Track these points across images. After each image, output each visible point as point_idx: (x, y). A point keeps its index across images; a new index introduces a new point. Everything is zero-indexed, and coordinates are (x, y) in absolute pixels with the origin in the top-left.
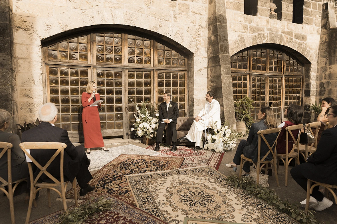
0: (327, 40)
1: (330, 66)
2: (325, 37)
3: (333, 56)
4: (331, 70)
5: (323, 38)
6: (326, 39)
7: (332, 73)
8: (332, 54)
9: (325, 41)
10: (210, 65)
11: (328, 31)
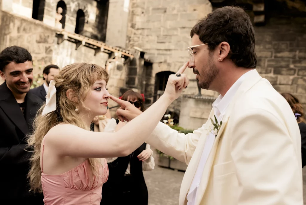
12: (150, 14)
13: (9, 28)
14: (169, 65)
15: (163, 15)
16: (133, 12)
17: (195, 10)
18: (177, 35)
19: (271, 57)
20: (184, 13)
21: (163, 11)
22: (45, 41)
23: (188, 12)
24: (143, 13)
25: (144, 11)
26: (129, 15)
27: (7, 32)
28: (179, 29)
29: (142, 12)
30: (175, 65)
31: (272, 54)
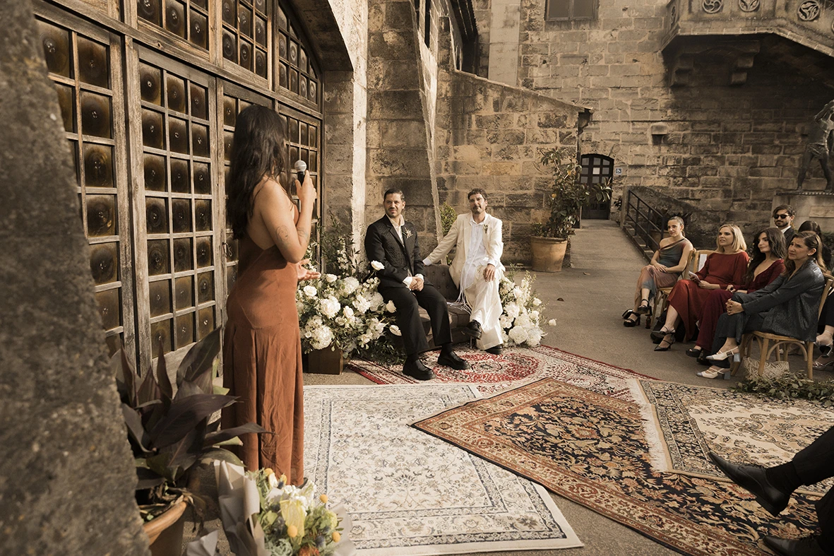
0: (449, 95)
1: (455, 147)
2: (446, 86)
3: (460, 127)
4: (458, 155)
5: (441, 88)
6: (447, 92)
7: (459, 161)
8: (460, 123)
9: (446, 95)
10: (377, 113)
11: (451, 75)
12: (559, 65)
13: (474, 102)
14: (595, 144)
15: (581, 67)
16: (525, 60)
17: (635, 61)
18: (606, 99)
19: (750, 130)
20: (617, 64)
21: (582, 60)
22: (559, 123)
23: (624, 63)
24: (545, 62)
25: (547, 59)
26: (519, 65)
27: (469, 109)
28: (610, 89)
29: (542, 61)
30: (606, 145)
31: (751, 126)
